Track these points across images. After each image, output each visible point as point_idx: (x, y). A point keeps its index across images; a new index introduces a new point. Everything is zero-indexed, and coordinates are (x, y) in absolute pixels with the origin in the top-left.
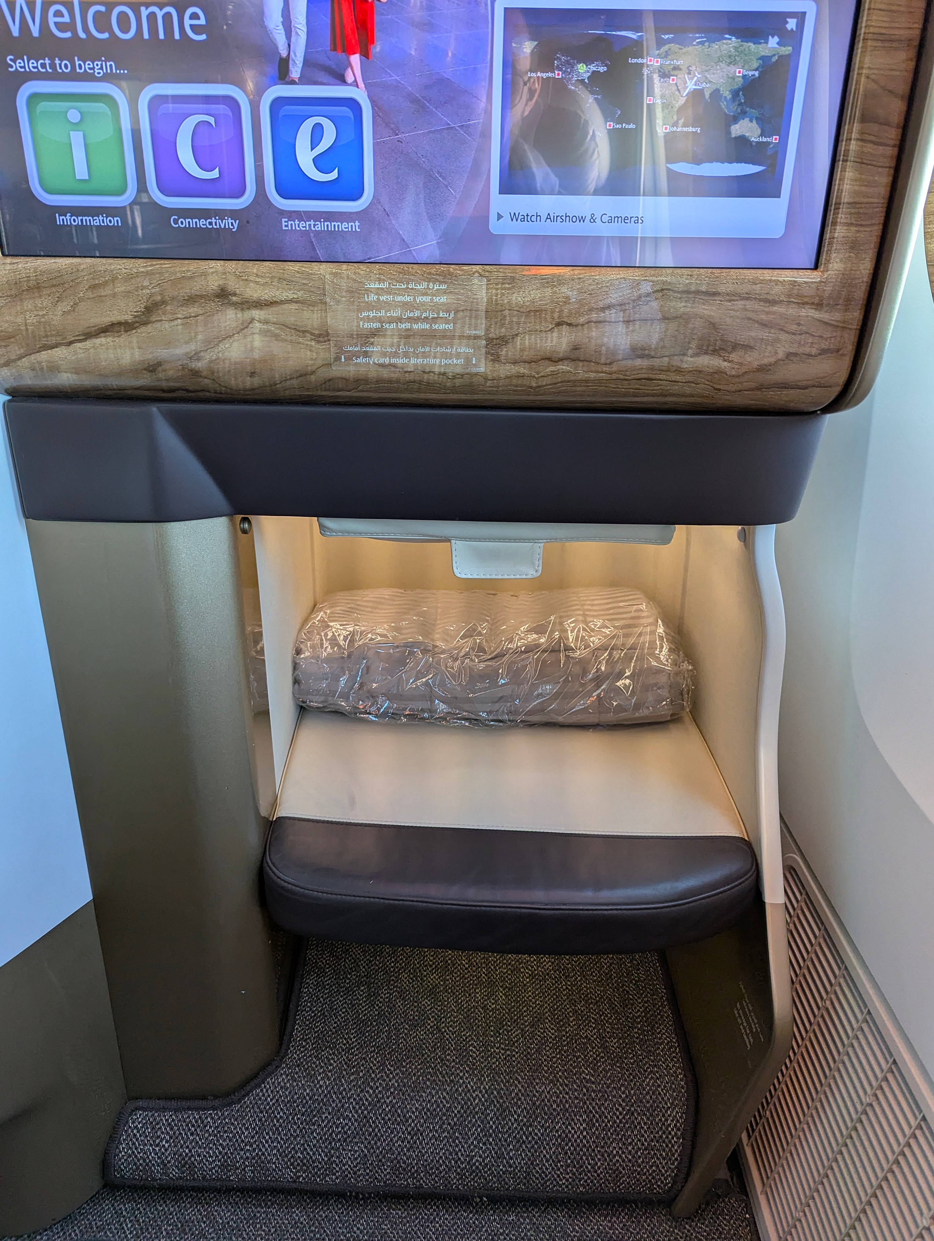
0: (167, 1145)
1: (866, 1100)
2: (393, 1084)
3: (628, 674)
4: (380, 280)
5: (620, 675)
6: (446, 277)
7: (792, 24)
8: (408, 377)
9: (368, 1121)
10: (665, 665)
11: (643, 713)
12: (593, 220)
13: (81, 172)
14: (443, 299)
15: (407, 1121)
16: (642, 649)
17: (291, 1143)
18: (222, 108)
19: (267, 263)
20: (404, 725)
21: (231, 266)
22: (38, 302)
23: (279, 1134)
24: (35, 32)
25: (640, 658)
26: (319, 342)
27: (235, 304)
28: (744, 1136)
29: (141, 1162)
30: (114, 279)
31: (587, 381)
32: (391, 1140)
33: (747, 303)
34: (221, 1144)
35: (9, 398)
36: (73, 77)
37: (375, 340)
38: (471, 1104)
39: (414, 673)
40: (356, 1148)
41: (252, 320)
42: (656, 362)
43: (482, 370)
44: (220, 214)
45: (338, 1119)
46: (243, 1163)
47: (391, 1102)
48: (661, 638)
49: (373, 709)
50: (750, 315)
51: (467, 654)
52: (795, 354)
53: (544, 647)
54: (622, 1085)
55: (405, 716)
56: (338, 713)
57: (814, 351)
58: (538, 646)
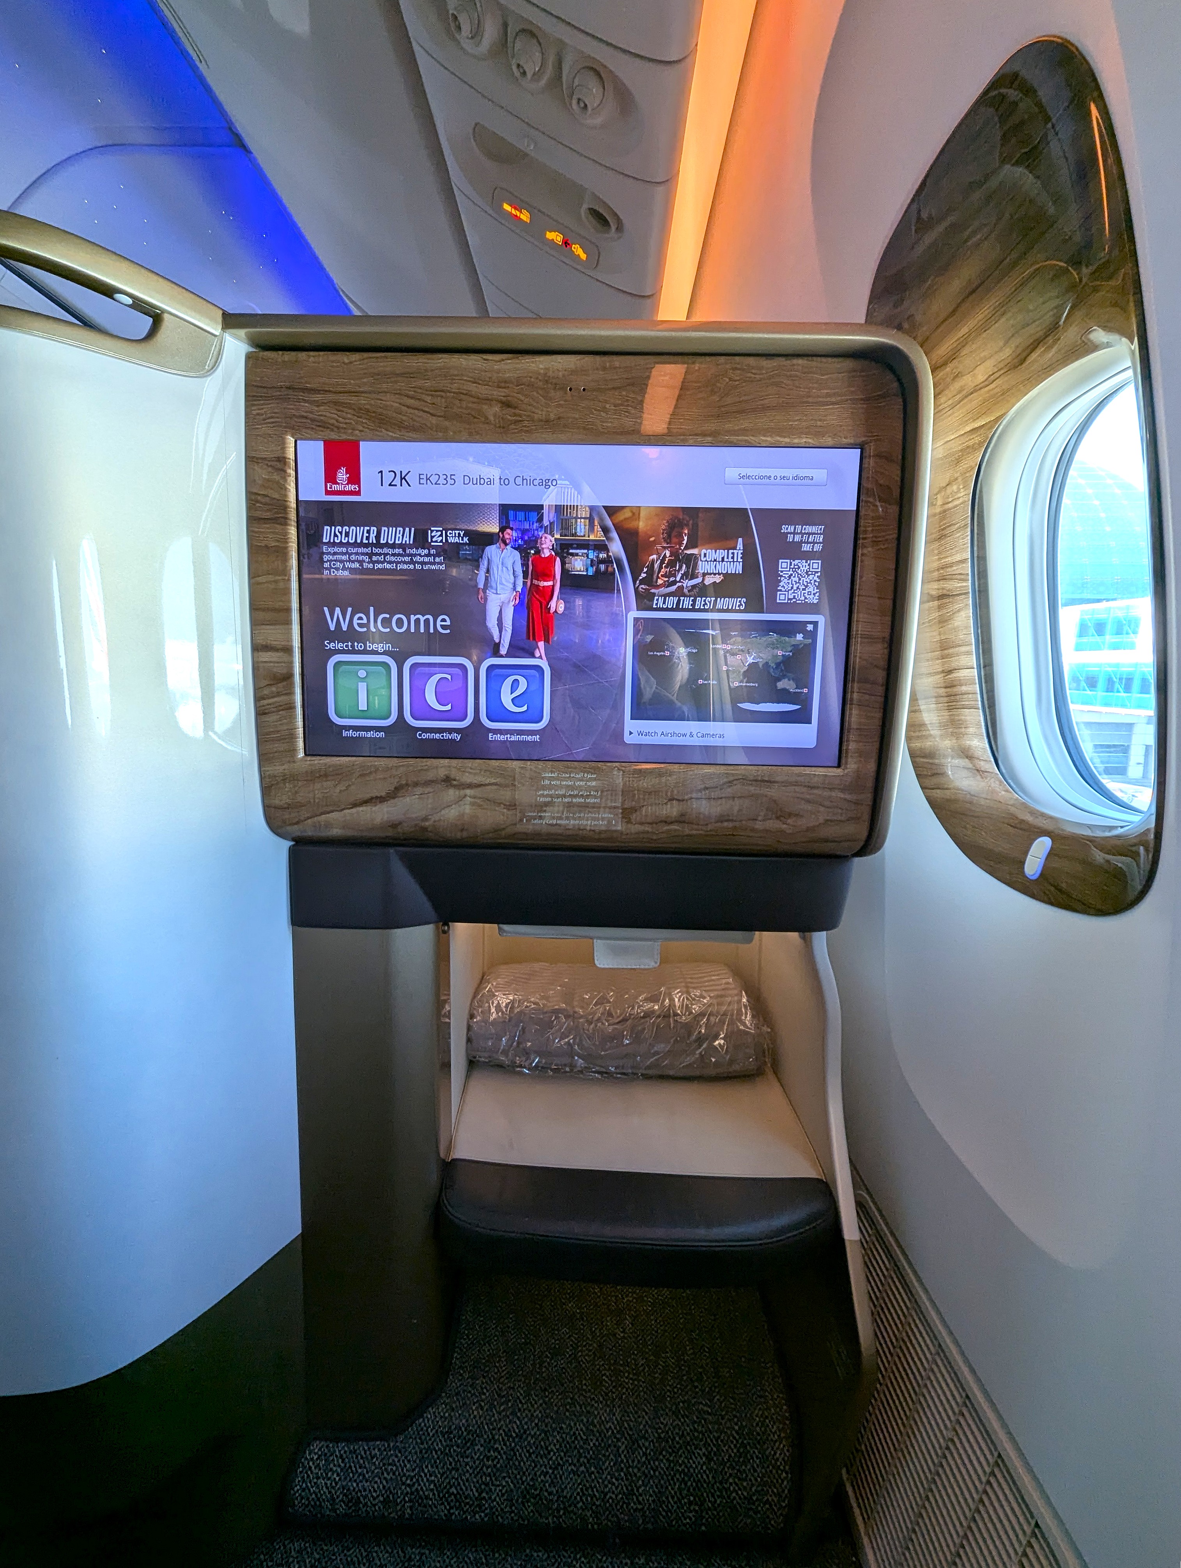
0: (337, 1479)
1: (949, 1434)
2: (537, 1415)
3: (722, 1036)
4: (552, 772)
5: (716, 1037)
6: (595, 770)
7: (810, 627)
8: (568, 833)
9: (515, 1454)
10: (748, 1028)
11: (736, 1067)
12: (691, 735)
13: (363, 706)
14: (594, 783)
15: (549, 1453)
16: (732, 1015)
17: (447, 1477)
18: (457, 670)
19: (478, 761)
20: (552, 1077)
21: (454, 762)
22: (325, 784)
23: (437, 1467)
24: (345, 628)
25: (732, 1023)
26: (509, 810)
27: (455, 786)
28: (844, 1471)
29: (314, 1496)
30: (377, 770)
31: (691, 836)
32: (535, 1474)
33: (796, 788)
34: (385, 1478)
35: (293, 843)
36: (365, 652)
37: (547, 809)
38: (605, 1436)
39: (559, 1034)
40: (504, 1483)
41: (465, 796)
42: (737, 824)
43: (619, 828)
44: (450, 731)
45: (489, 1451)
46: (404, 1498)
47: (535, 1433)
48: (745, 1006)
49: (527, 1064)
50: (798, 795)
51: (599, 1020)
52: (831, 821)
53: (658, 1013)
54: (735, 1416)
55: (552, 1070)
56: (500, 1066)
57: (843, 818)
58: (653, 1012)
